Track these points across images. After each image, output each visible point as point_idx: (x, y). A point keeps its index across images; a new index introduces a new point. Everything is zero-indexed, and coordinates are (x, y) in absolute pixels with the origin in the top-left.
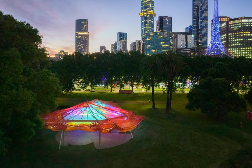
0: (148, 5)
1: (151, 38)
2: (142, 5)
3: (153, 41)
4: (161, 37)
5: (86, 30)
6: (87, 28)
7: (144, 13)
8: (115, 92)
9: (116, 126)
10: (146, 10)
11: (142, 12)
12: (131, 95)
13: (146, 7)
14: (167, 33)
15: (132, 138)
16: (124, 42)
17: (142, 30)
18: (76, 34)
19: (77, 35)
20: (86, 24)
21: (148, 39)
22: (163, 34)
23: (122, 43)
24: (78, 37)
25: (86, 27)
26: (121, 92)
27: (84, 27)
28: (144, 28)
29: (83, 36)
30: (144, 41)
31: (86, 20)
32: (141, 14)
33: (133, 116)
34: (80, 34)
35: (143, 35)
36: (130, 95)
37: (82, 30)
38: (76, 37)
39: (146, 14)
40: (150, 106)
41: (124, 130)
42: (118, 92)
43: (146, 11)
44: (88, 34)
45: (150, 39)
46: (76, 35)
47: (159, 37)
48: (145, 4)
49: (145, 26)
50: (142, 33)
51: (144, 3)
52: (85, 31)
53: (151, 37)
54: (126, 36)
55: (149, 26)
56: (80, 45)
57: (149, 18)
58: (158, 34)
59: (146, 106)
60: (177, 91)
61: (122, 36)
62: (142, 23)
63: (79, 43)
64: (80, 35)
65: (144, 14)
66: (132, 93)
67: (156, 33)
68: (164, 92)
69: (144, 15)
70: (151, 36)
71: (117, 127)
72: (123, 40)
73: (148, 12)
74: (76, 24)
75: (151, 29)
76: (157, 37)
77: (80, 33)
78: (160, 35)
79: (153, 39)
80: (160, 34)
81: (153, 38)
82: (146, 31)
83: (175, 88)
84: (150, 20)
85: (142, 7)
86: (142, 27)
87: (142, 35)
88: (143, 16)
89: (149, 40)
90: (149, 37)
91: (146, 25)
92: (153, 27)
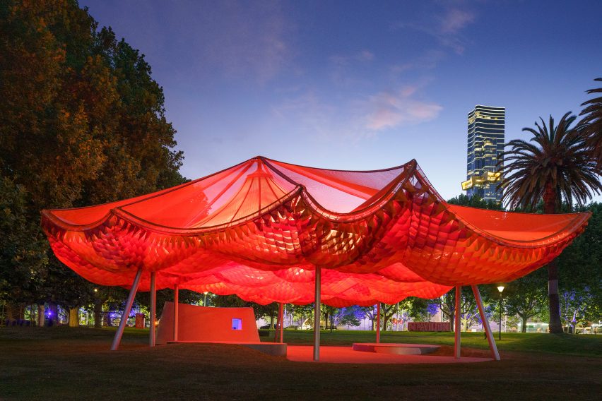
0: (487, 158)
2: (469, 160)
7: (474, 181)
10: (482, 172)
11: (468, 178)
13: (480, 164)
32: (466, 185)
39: (480, 183)
43: (481, 175)
48: (476, 156)
51: (476, 152)
57: (488, 191)
65: (474, 183)
69: (473, 185)
73: (487, 176)
84: (490, 196)
85: (468, 165)
88: (472, 188)
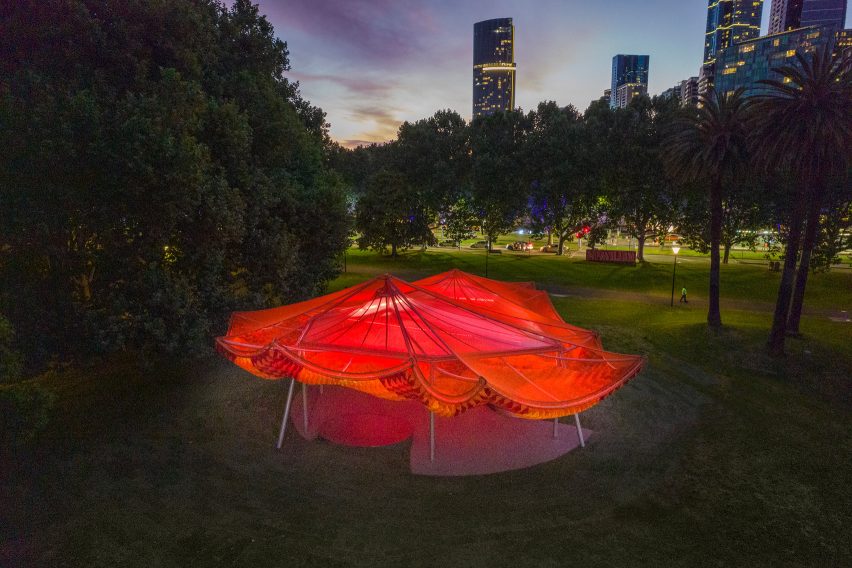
1: (741, 64)
3: (749, 74)
4: (791, 53)
5: (507, 57)
6: (509, 47)
8: (573, 255)
9: (488, 391)
12: (631, 269)
14: (817, 35)
15: (580, 446)
16: (636, 89)
17: (708, 39)
18: (475, 70)
19: (478, 73)
20: (509, 36)
21: (730, 71)
22: (801, 41)
23: (629, 95)
24: (481, 81)
25: (506, 45)
26: (594, 257)
27: (500, 47)
28: (719, 31)
29: (495, 75)
30: (711, 80)
31: (506, 23)
33: (593, 355)
34: (487, 71)
35: (713, 57)
36: (627, 269)
37: (493, 58)
38: (475, 82)
40: (698, 317)
41: (526, 411)
42: (583, 256)
44: (514, 68)
45: (738, 67)
46: (475, 77)
47: (777, 56)
49: (723, 22)
50: (707, 50)
52: (504, 60)
53: (742, 59)
54: (646, 68)
55: (742, 18)
56: (486, 106)
58: (776, 43)
59: (680, 312)
60: (838, 261)
61: (630, 68)
62: (711, 12)
63: (483, 101)
64: (489, 74)
66: (637, 261)
67: (766, 43)
68: (772, 264)
70: (742, 57)
71: (494, 398)
72: (635, 81)
74: (475, 36)
75: (747, 29)
76: (768, 59)
77: (486, 68)
78: (783, 48)
79: (751, 65)
80: (785, 41)
81: (750, 61)
82: (724, 41)
83: (831, 252)
86: (710, 28)
87: (706, 59)
89: (732, 71)
90: (737, 60)
91: (729, 15)
92: (757, 21)
